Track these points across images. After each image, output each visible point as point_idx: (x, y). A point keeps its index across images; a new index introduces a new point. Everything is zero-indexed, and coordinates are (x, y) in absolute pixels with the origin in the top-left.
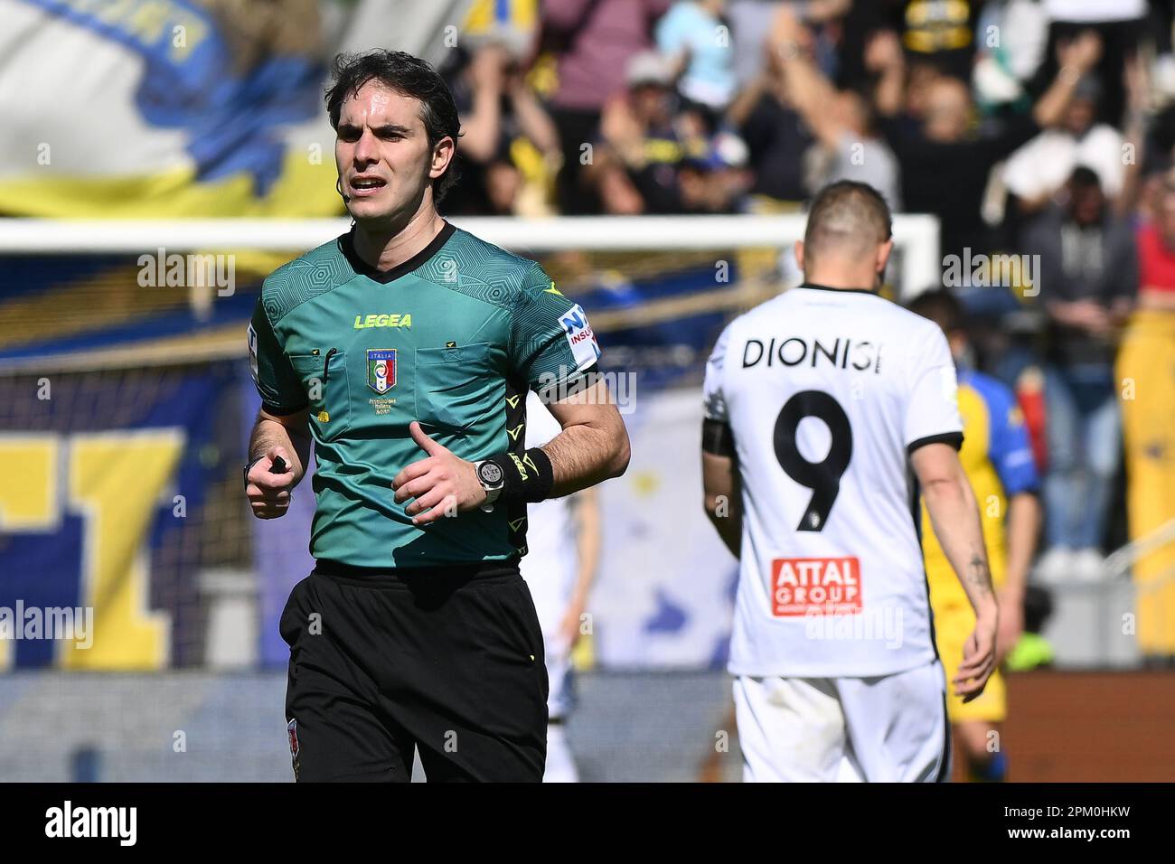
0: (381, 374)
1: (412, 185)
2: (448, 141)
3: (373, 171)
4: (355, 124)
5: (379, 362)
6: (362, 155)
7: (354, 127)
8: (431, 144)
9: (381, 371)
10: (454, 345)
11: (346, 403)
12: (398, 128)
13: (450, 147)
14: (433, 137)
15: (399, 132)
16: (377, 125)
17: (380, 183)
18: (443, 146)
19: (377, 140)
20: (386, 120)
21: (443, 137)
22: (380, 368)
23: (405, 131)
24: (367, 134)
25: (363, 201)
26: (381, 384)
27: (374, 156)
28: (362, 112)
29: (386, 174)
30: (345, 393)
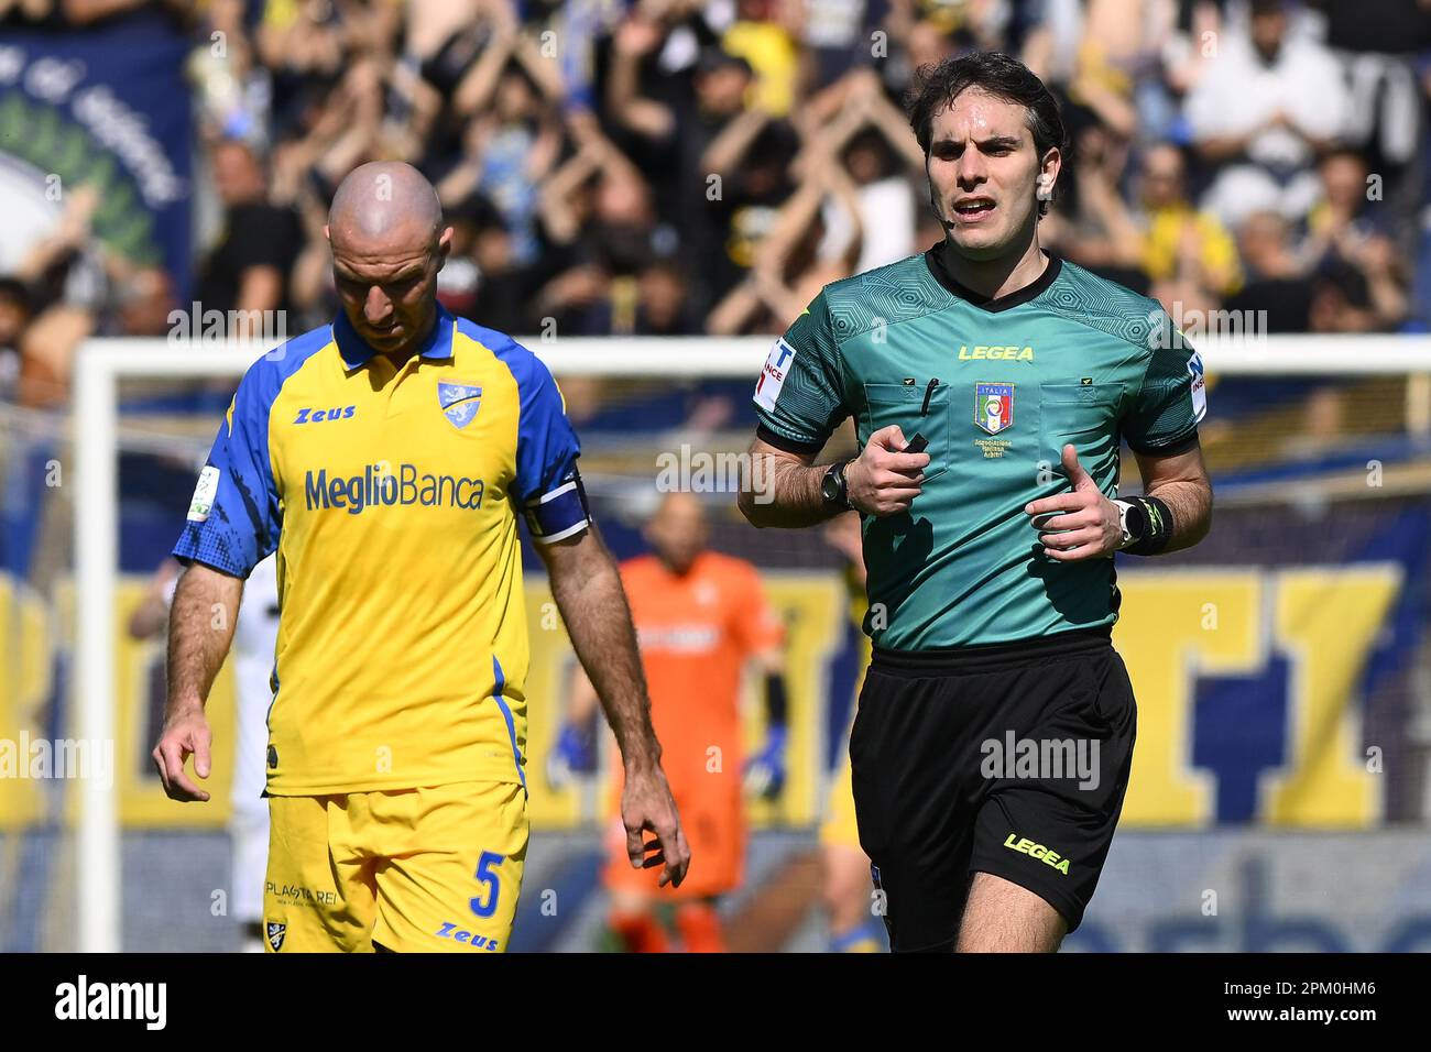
0: (994, 412)
1: (1024, 205)
2: (1055, 153)
3: (981, 191)
4: (956, 139)
5: (991, 398)
6: (969, 173)
7: (955, 143)
8: (1040, 156)
9: (994, 408)
10: (1091, 382)
11: (944, 442)
12: (1006, 140)
13: (1056, 161)
14: (1041, 148)
15: (1007, 145)
16: (982, 138)
17: (989, 204)
18: (1049, 159)
19: (983, 156)
20: (992, 132)
21: (1050, 148)
22: (993, 403)
23: (1014, 142)
24: (971, 149)
25: (973, 228)
26: (994, 424)
27: (982, 174)
28: (963, 125)
29: (995, 194)
30: (944, 432)
